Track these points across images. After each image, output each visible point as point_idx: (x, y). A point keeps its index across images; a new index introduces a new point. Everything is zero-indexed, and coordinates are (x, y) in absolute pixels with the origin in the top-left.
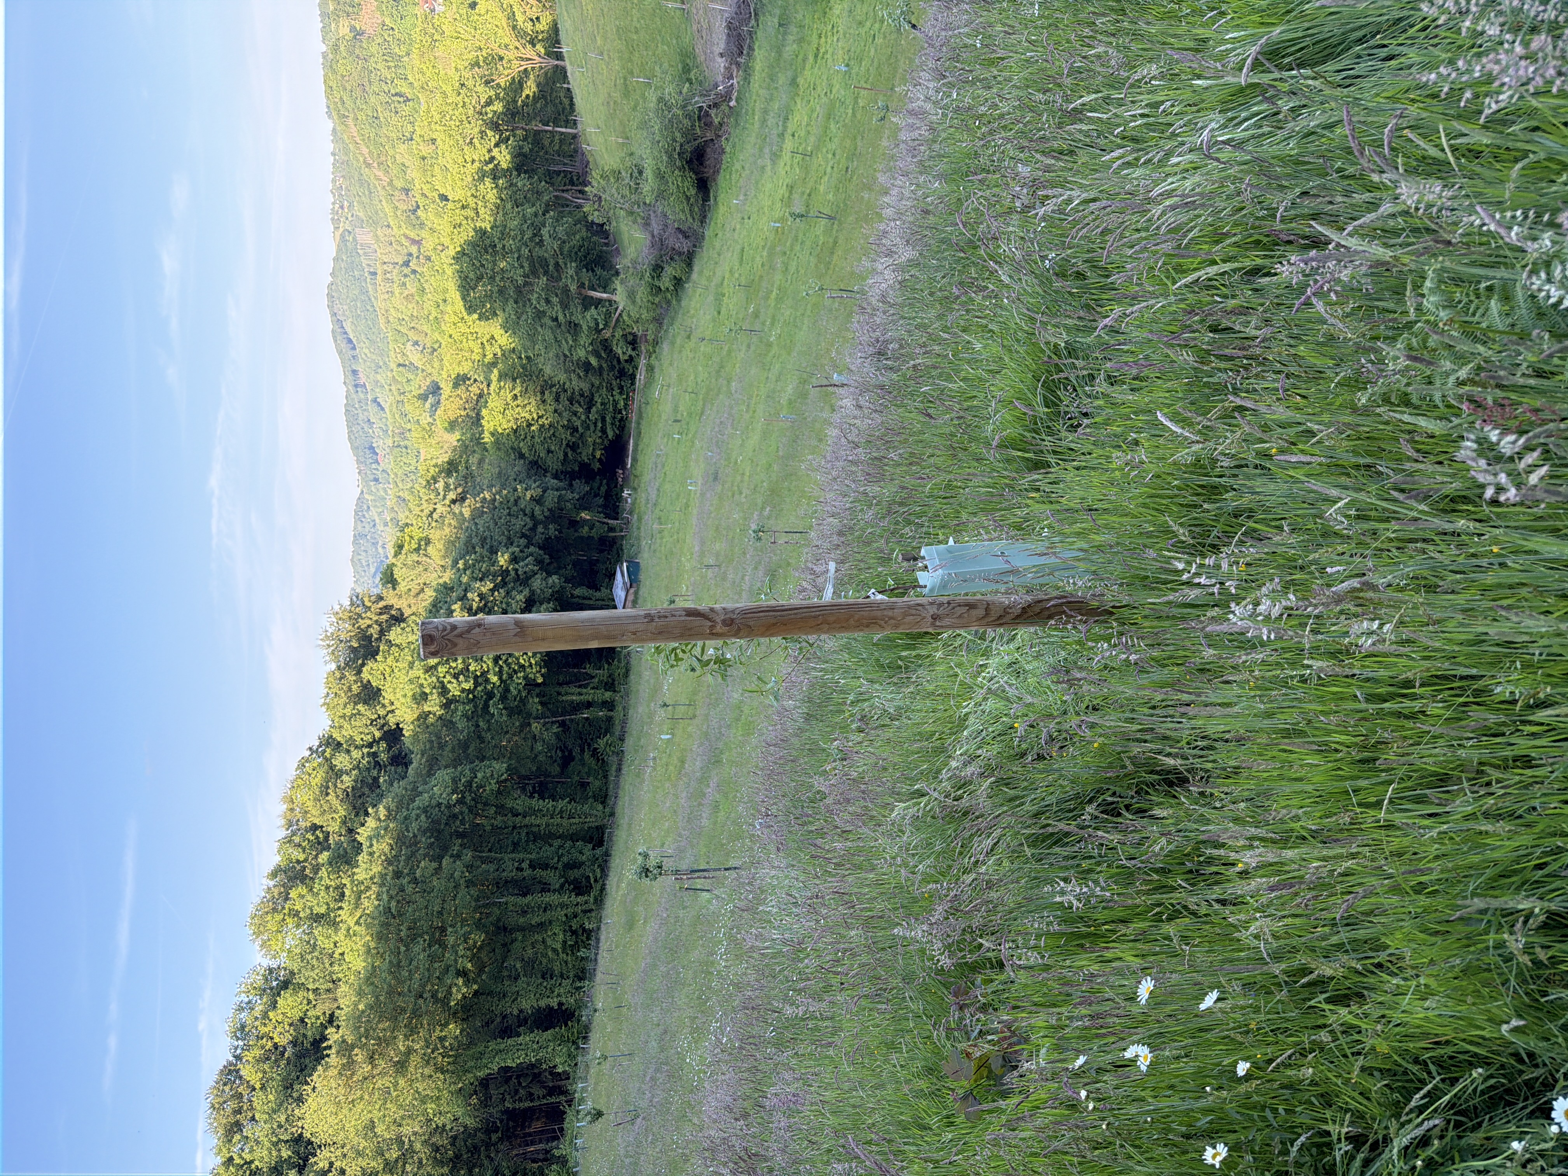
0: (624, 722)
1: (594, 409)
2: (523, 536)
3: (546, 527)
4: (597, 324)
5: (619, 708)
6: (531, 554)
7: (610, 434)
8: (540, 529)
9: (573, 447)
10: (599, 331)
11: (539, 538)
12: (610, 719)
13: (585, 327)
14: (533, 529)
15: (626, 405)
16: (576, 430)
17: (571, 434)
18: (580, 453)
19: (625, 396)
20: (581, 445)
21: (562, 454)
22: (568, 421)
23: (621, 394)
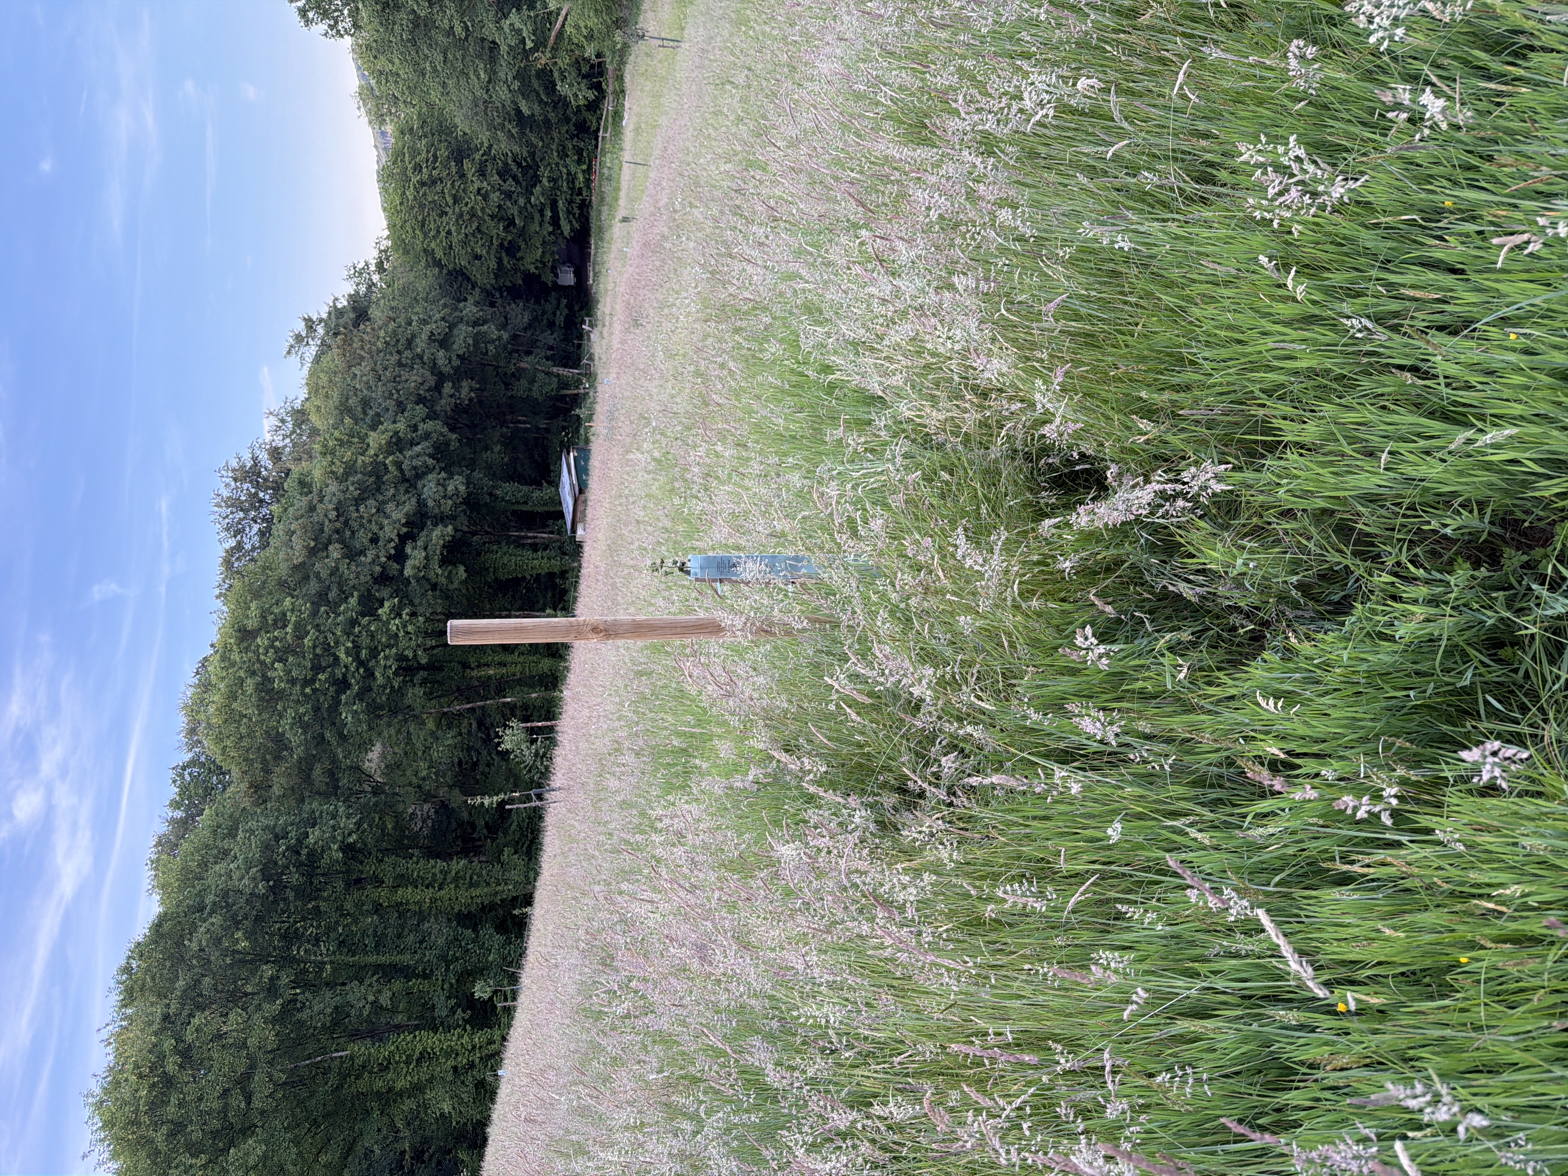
1: (538, 190)
2: (420, 400)
3: (457, 388)
4: (523, 41)
6: (427, 436)
7: (566, 229)
9: (511, 249)
10: (526, 53)
11: (445, 403)
13: (504, 49)
14: (438, 388)
15: (588, 181)
16: (511, 222)
17: (506, 228)
18: (522, 258)
19: (584, 167)
20: (523, 246)
21: (494, 259)
22: (499, 207)
23: (579, 162)
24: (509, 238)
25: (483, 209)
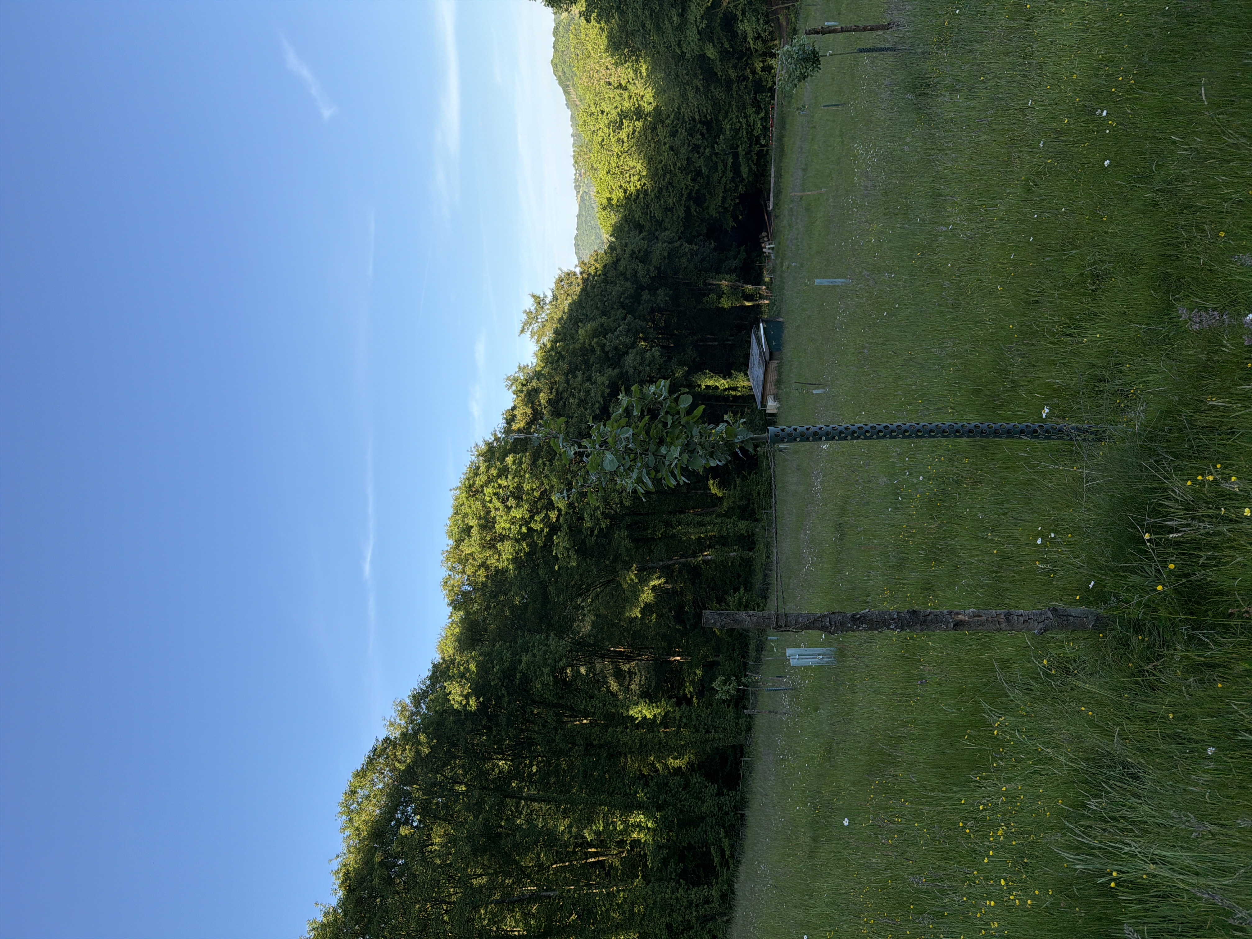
0: (767, 567)
1: (721, 140)
5: (760, 546)
7: (746, 174)
8: (646, 296)
9: (698, 199)
11: (642, 306)
12: (748, 564)
14: (637, 295)
15: (765, 129)
16: (699, 173)
17: (693, 180)
18: (707, 208)
19: (762, 115)
20: (708, 196)
21: (682, 208)
22: (688, 159)
23: (758, 113)
24: (697, 187)
25: (675, 164)
